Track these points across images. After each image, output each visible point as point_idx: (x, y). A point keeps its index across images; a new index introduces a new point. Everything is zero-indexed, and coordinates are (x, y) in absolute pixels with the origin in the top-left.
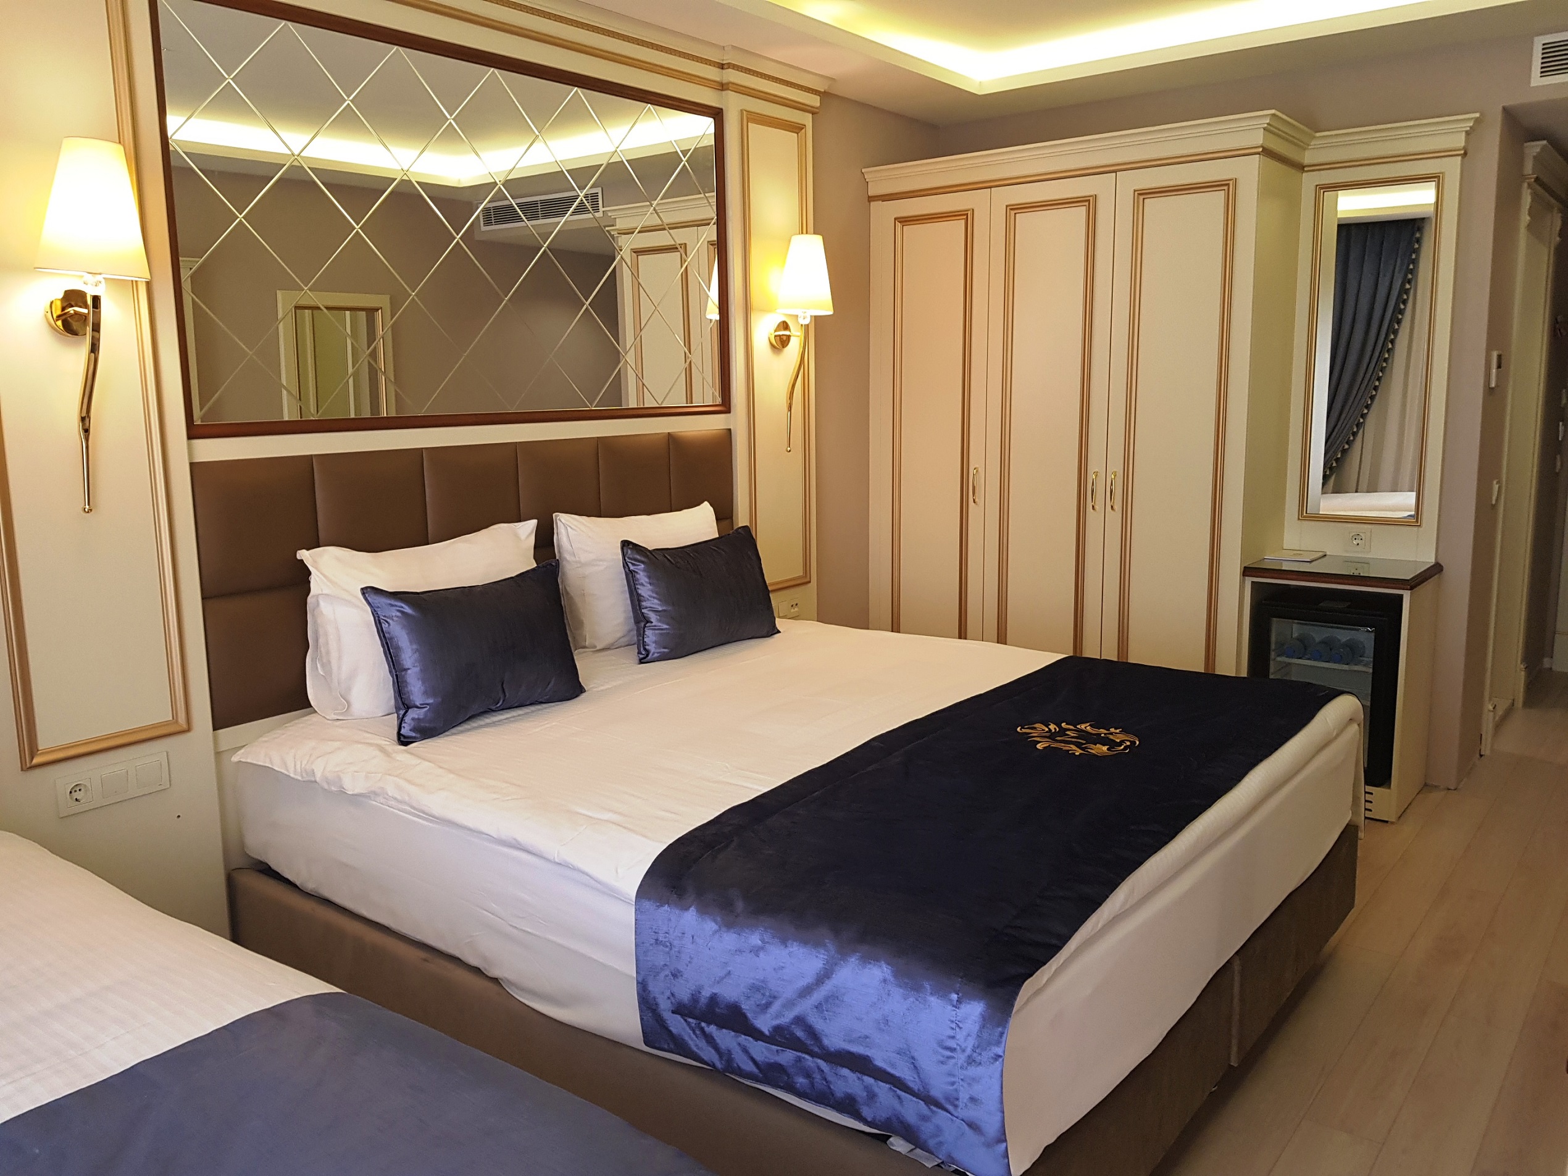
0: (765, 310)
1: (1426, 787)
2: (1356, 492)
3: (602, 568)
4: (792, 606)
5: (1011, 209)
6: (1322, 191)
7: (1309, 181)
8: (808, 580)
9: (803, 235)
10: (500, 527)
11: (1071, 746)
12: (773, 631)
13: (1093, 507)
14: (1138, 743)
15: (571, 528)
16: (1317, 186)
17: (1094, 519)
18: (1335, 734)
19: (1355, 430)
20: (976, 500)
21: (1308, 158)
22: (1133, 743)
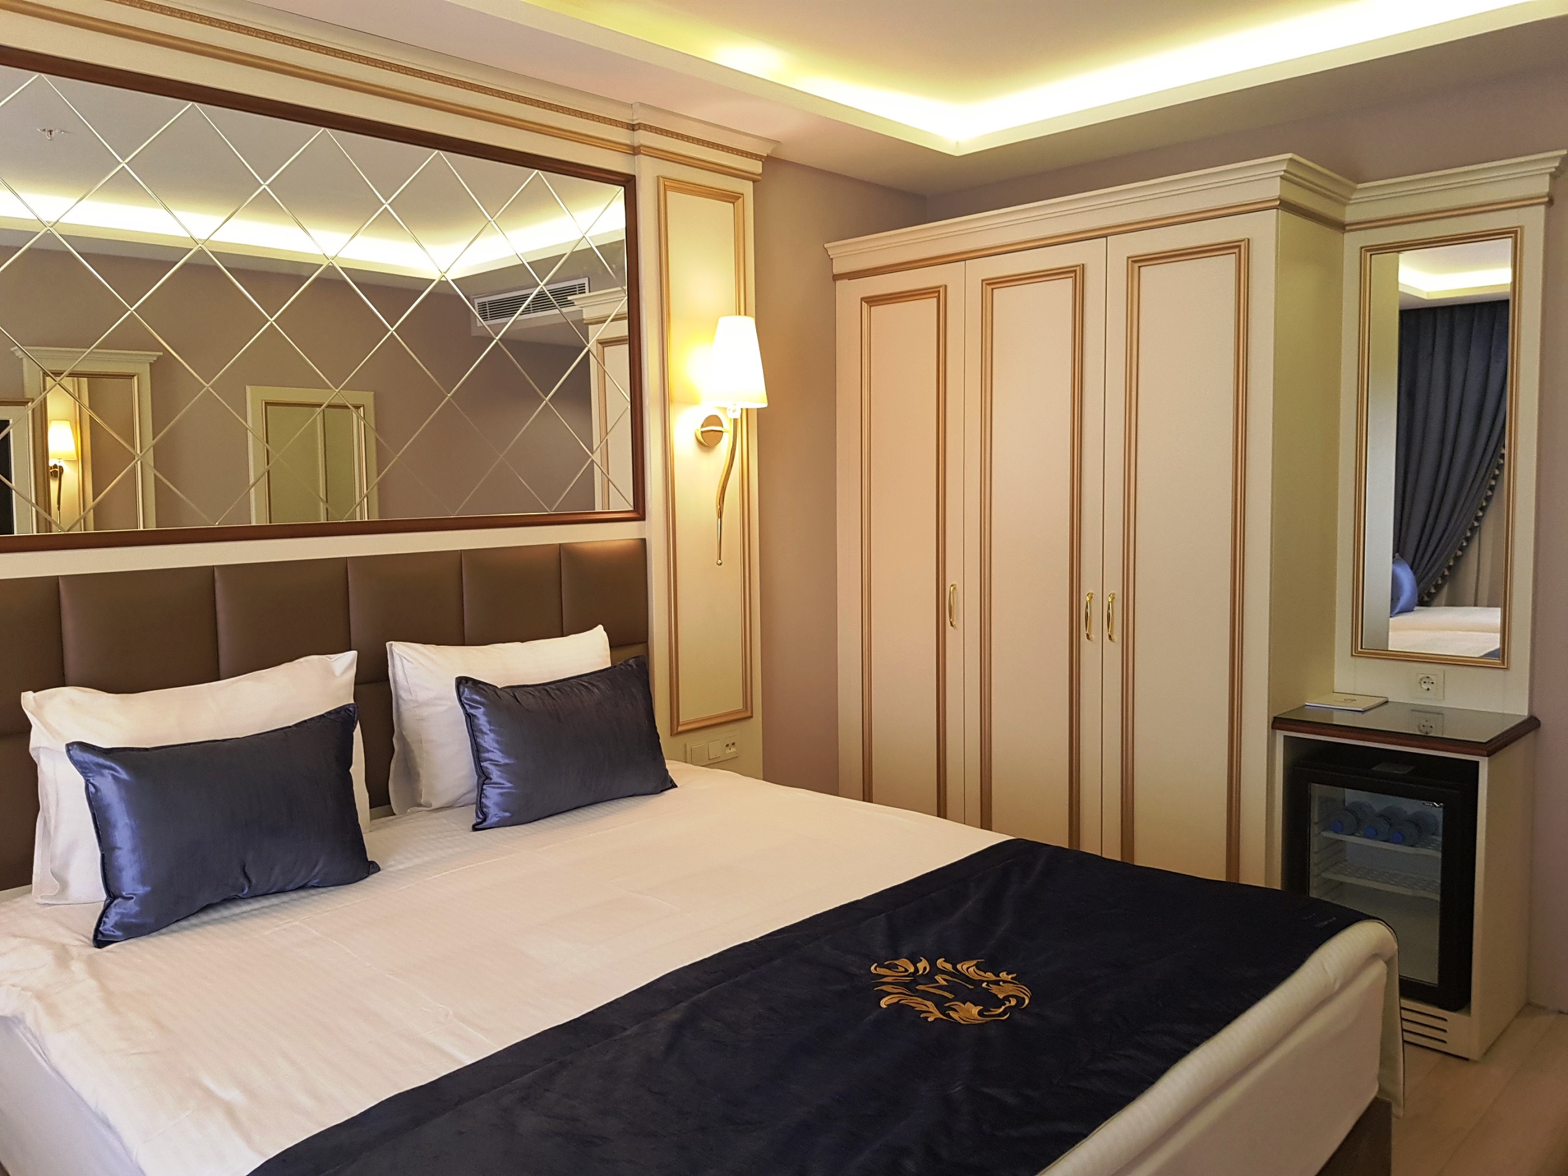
0: (690, 401)
1: (1529, 1007)
2: (1475, 605)
3: (444, 708)
4: (727, 746)
5: (988, 284)
6: (1369, 254)
7: (1352, 242)
8: (749, 714)
9: (740, 316)
10: (306, 661)
11: (929, 1003)
12: (667, 784)
13: (1088, 635)
14: (1027, 1001)
15: (406, 659)
16: (1362, 248)
17: (1089, 651)
18: (1337, 986)
19: (1469, 534)
20: (954, 623)
21: (1350, 215)
22: (1021, 1001)
